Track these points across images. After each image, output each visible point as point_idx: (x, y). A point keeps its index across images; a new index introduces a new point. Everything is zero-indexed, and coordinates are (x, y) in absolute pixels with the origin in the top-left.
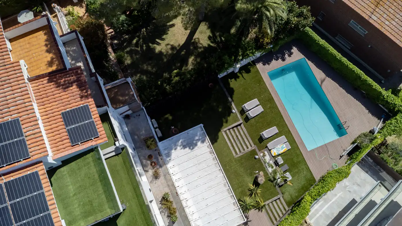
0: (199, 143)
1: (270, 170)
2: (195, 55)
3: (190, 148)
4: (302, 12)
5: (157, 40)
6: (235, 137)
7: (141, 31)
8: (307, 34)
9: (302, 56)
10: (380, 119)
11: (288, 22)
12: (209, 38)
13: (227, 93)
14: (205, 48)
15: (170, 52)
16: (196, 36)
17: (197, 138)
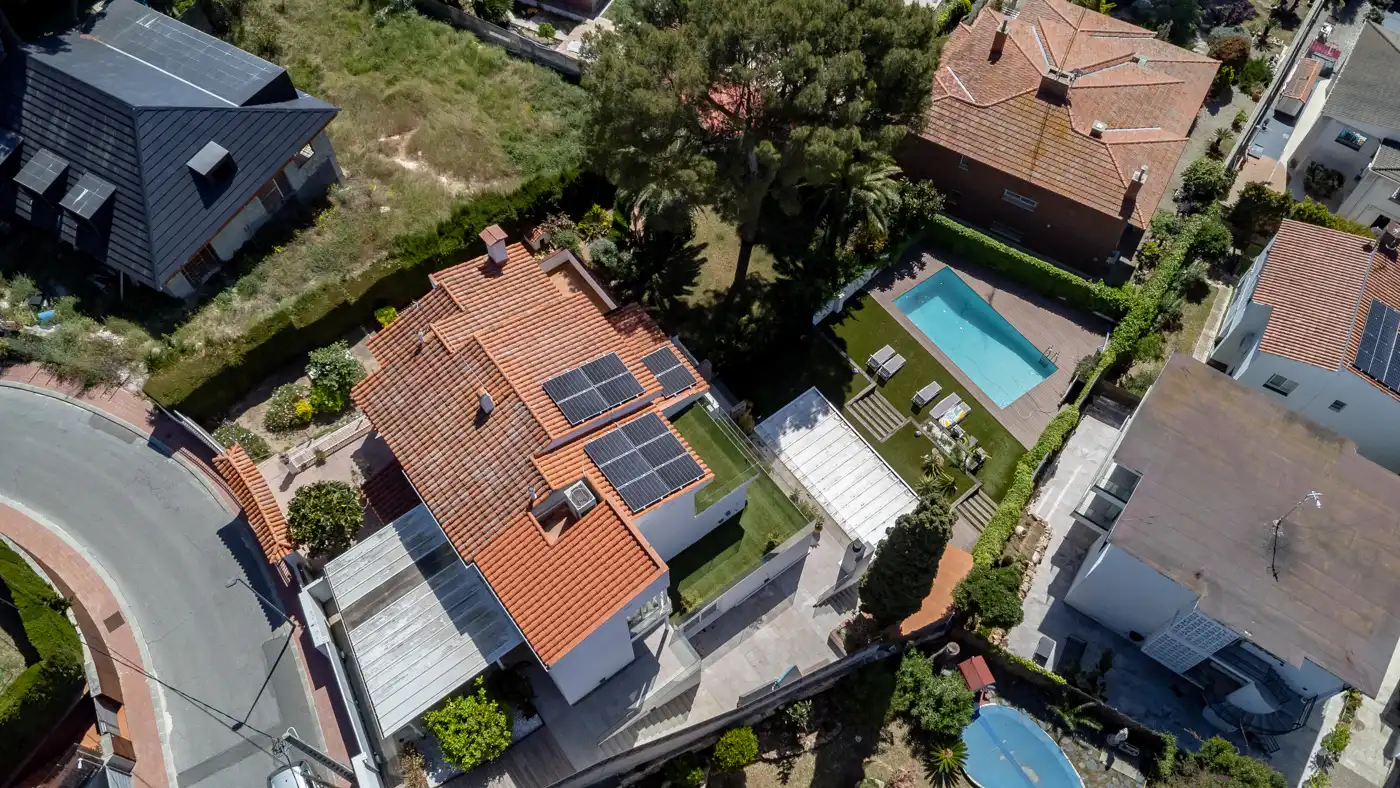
0: (820, 417)
1: (948, 449)
2: (760, 299)
3: (807, 427)
4: (923, 190)
5: (685, 287)
6: (870, 412)
7: (651, 279)
8: (941, 227)
9: (942, 265)
10: (1104, 335)
11: (905, 208)
12: (775, 267)
13: (836, 347)
14: (772, 285)
15: (714, 302)
16: (751, 269)
17: (814, 410)
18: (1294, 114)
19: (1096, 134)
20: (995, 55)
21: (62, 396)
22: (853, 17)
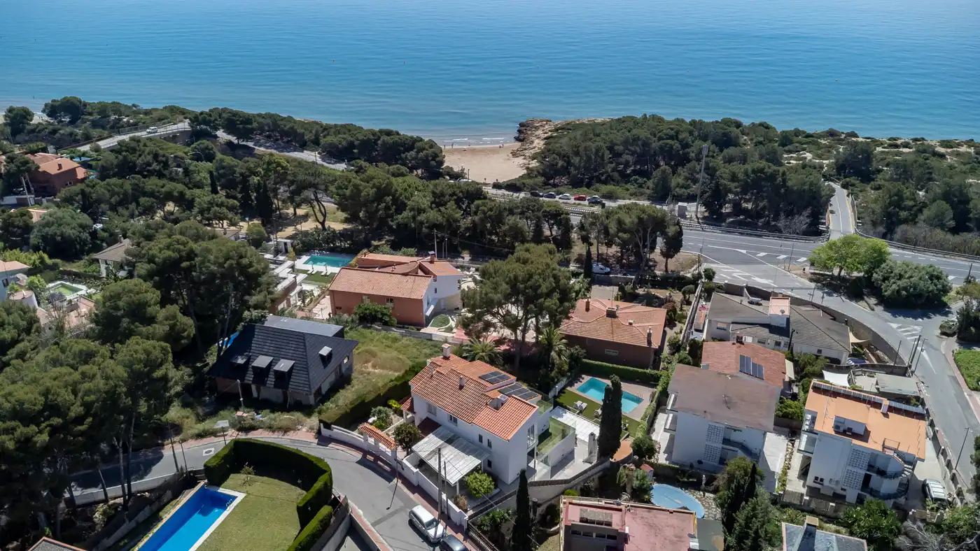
4: (577, 348)
9: (589, 376)
18: (701, 329)
19: (631, 324)
20: (587, 309)
21: (276, 437)
22: (549, 271)
